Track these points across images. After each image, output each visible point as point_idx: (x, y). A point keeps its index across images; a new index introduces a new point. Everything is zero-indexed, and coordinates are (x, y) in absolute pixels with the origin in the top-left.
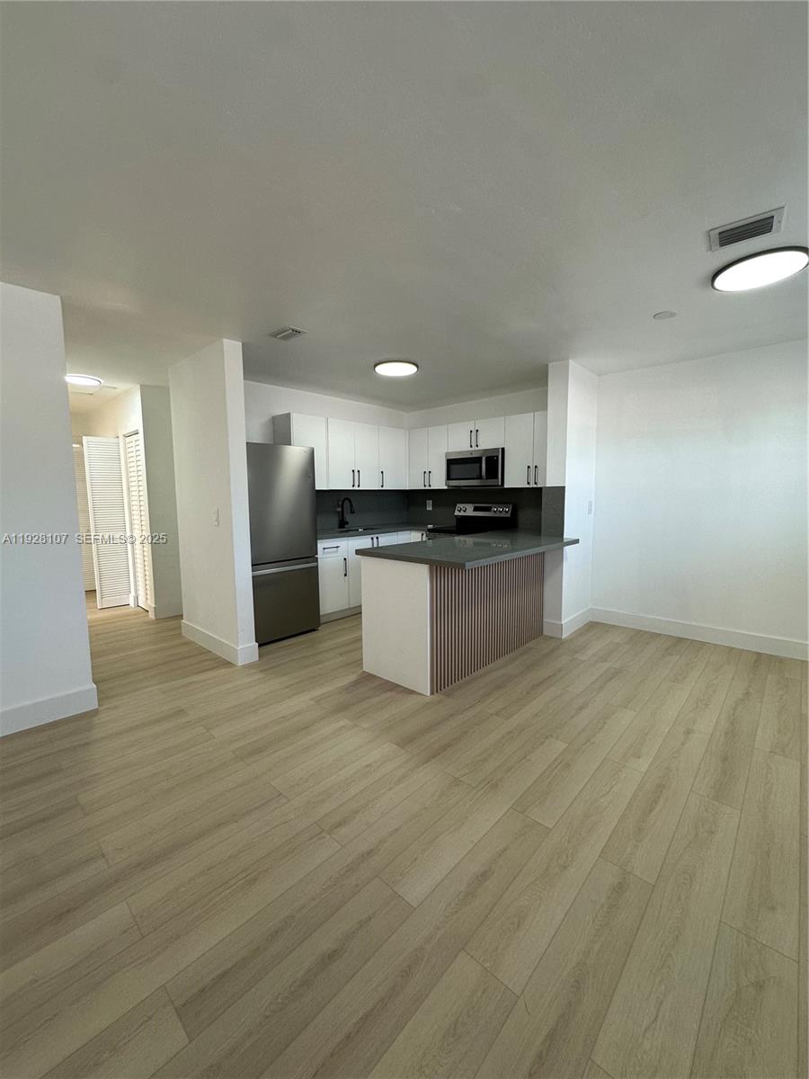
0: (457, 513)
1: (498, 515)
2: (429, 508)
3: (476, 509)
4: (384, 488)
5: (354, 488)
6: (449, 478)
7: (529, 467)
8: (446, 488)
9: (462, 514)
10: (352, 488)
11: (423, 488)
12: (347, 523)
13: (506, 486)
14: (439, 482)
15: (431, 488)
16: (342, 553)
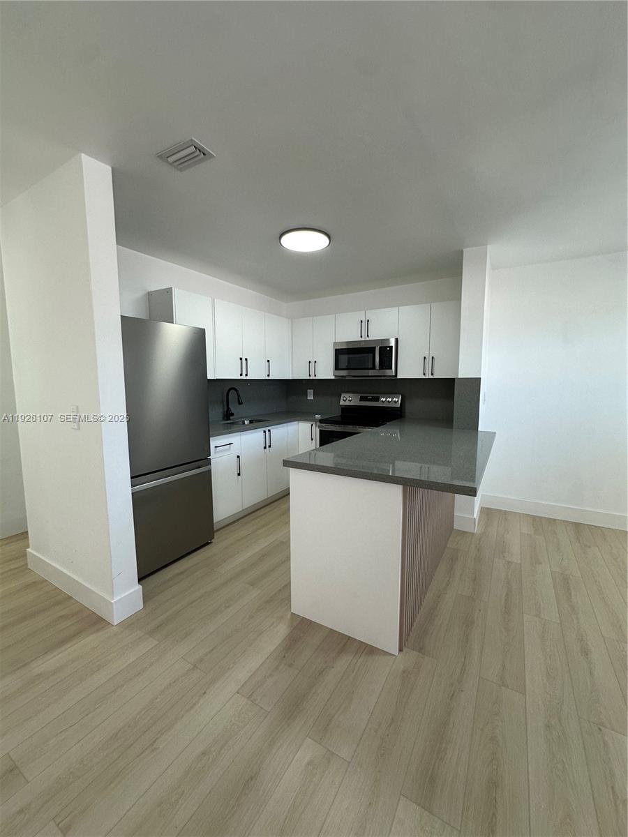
0: (342, 403)
1: (384, 405)
2: (310, 397)
3: (362, 399)
4: (270, 378)
5: (242, 378)
6: (337, 367)
7: (425, 358)
8: (333, 378)
9: (347, 403)
10: (239, 378)
11: (308, 378)
12: (232, 414)
13: (398, 377)
14: (326, 371)
15: (316, 378)
16: (234, 450)
